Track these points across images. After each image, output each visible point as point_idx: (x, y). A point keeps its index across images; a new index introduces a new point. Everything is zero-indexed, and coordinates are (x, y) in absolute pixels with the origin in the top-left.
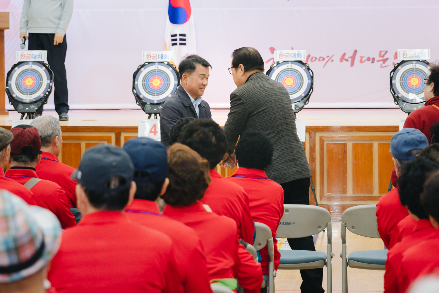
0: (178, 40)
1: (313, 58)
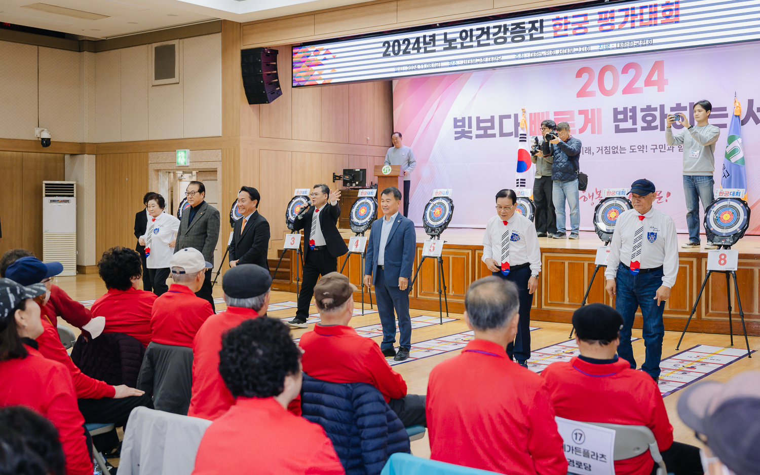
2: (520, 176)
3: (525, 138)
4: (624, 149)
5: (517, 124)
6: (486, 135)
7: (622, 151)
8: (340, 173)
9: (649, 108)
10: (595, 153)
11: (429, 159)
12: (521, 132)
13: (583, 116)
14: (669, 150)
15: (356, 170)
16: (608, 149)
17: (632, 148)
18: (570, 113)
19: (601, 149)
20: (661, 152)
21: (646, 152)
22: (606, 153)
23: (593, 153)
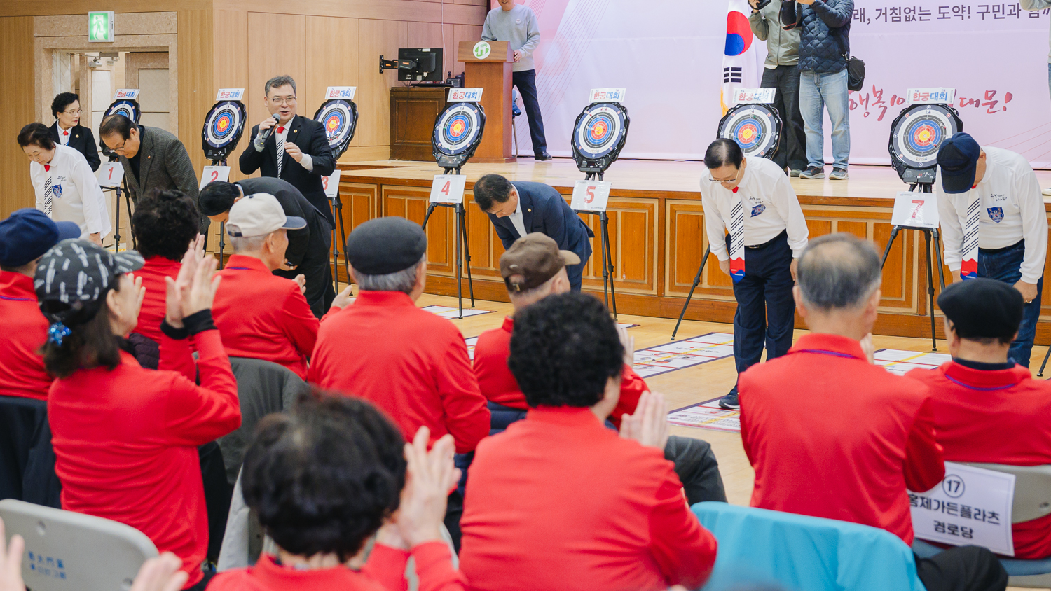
0: (730, 75)
1: (899, 99)
2: (732, 61)
4: (927, 12)
8: (393, 56)
10: (873, 20)
11: (559, 30)
14: (1011, 14)
15: (423, 50)
16: (897, 12)
17: (942, 10)
19: (883, 12)
20: (995, 18)
21: (969, 17)
22: (893, 21)
23: (869, 20)
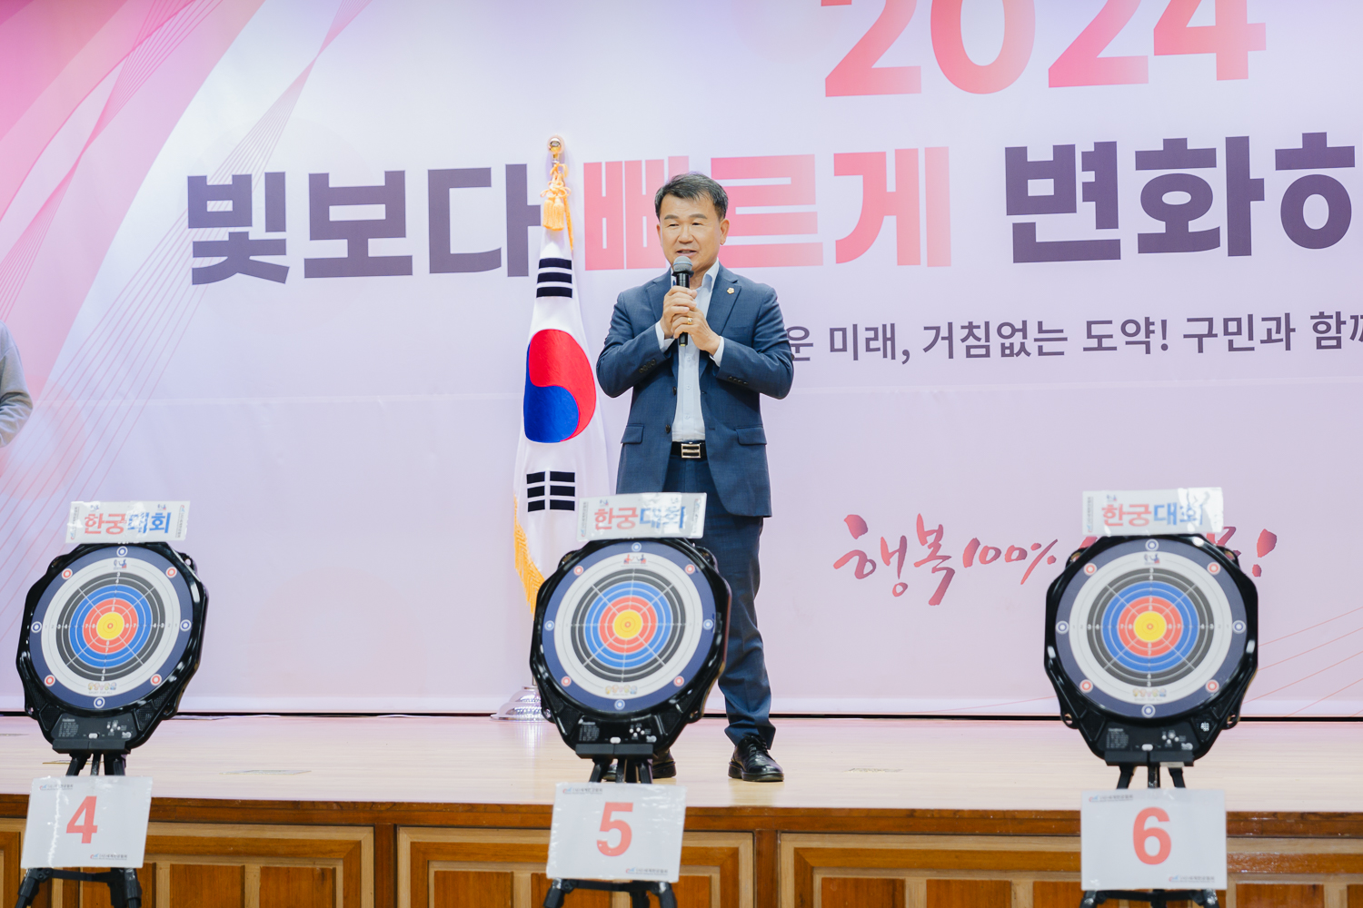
0: (547, 490)
1: (986, 549)
2: (549, 457)
3: (568, 278)
4: (1058, 335)
5: (521, 215)
6: (358, 265)
7: (1048, 347)
9: (1176, 151)
10: (916, 353)
12: (542, 246)
13: (857, 181)
14: (1269, 340)
16: (980, 333)
17: (1096, 330)
18: (797, 166)
19: (944, 332)
20: (1231, 348)
21: (1164, 347)
22: (969, 355)
23: (906, 353)
